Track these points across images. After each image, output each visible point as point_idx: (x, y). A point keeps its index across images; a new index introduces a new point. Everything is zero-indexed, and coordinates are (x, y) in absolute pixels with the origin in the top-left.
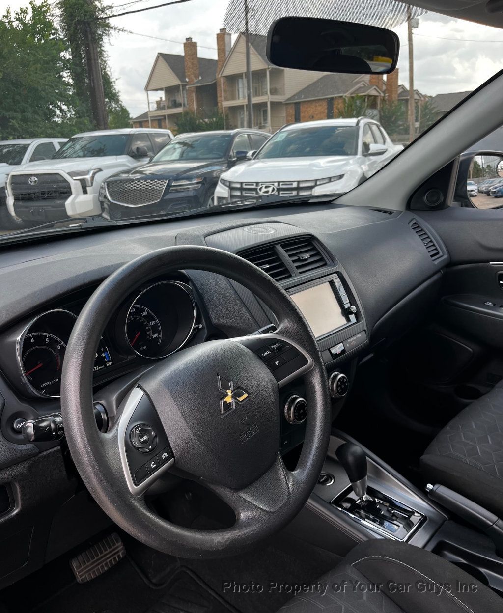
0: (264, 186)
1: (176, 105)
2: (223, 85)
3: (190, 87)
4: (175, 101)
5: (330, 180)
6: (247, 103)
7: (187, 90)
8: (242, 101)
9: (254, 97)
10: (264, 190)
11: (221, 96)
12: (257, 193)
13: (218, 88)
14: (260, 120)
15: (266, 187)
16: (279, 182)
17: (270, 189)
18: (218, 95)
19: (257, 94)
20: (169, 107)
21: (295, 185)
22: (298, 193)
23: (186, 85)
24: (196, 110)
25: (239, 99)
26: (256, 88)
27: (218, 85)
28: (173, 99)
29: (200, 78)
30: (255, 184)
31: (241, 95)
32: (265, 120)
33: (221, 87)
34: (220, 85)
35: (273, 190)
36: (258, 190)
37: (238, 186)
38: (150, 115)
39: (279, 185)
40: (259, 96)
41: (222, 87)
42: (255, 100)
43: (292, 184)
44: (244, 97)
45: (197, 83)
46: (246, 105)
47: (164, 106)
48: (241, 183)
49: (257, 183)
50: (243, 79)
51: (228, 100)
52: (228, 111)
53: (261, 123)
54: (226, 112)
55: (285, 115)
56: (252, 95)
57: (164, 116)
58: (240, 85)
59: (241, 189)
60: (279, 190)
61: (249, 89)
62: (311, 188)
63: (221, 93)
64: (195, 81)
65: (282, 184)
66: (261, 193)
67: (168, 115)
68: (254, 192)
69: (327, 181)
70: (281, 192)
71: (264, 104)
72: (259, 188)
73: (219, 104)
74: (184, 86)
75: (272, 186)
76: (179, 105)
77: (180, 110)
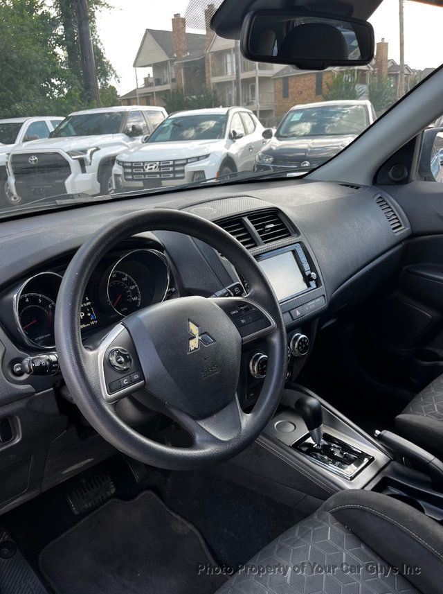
2: (212, 60)
3: (178, 63)
5: (199, 158)
6: (235, 79)
7: (175, 66)
8: (230, 76)
9: (242, 72)
11: (209, 72)
13: (206, 64)
14: (248, 95)
16: (160, 162)
18: (207, 71)
20: (157, 84)
22: (174, 169)
23: (174, 61)
24: (185, 86)
25: (227, 74)
26: (244, 63)
27: (206, 61)
29: (188, 54)
31: (229, 70)
32: (253, 96)
33: (209, 63)
34: (208, 61)
38: (138, 92)
40: (247, 71)
42: (243, 76)
43: (169, 163)
44: (233, 72)
45: (185, 58)
46: (234, 81)
47: (153, 82)
50: (230, 54)
51: (216, 76)
52: (216, 88)
53: (248, 100)
54: (214, 88)
55: (272, 91)
56: (240, 70)
57: (152, 93)
58: (229, 60)
60: (160, 167)
61: (237, 64)
63: (209, 69)
64: (184, 56)
65: (163, 163)
67: (156, 92)
69: (196, 159)
70: (162, 169)
71: (253, 79)
73: (207, 80)
74: (172, 62)
77: (168, 87)
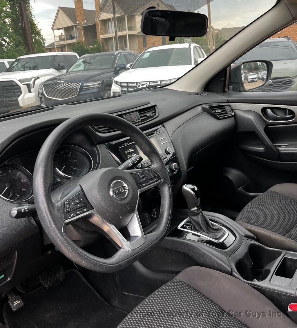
0: (141, 84)
1: (72, 38)
2: (100, 26)
3: (80, 27)
4: (71, 35)
6: (115, 36)
7: (77, 29)
8: (111, 35)
9: (118, 32)
11: (99, 32)
12: (137, 88)
13: (96, 27)
14: (123, 45)
16: (149, 82)
18: (97, 31)
19: (120, 31)
20: (67, 39)
23: (77, 25)
24: (84, 40)
25: (109, 33)
26: (119, 27)
27: (96, 25)
28: (70, 34)
29: (86, 21)
30: (135, 83)
31: (110, 31)
32: (126, 46)
37: (126, 85)
38: (56, 44)
41: (99, 26)
42: (120, 34)
44: (112, 32)
45: (83, 24)
46: (114, 37)
47: (64, 38)
48: (127, 83)
49: (137, 83)
50: (111, 21)
51: (103, 34)
52: (103, 41)
53: (123, 47)
54: (102, 41)
55: (137, 43)
57: (65, 45)
58: (110, 25)
59: (127, 87)
61: (115, 27)
63: (99, 30)
65: (151, 83)
67: (67, 44)
68: (135, 88)
71: (125, 36)
72: (138, 85)
73: (98, 37)
75: (146, 84)
76: (73, 38)
77: (74, 41)
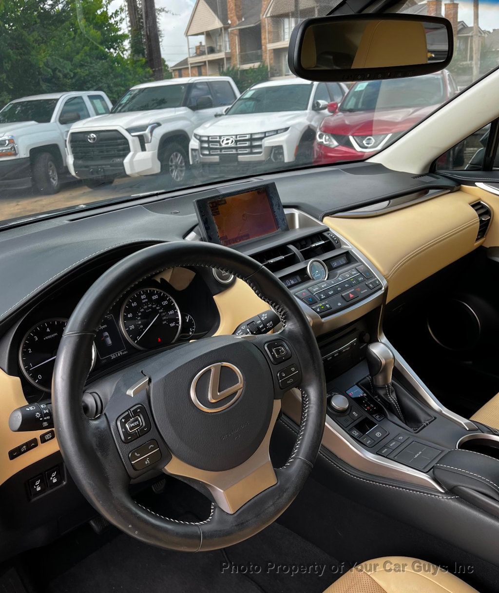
0: (225, 139)
5: (277, 132)
10: (225, 142)
12: (221, 145)
15: (227, 140)
16: (236, 135)
17: (230, 141)
21: (248, 137)
22: (251, 143)
30: (218, 137)
35: (232, 141)
36: (221, 143)
37: (206, 139)
39: (236, 138)
43: (246, 136)
48: (208, 137)
49: (220, 137)
59: (208, 142)
60: (236, 142)
62: (261, 139)
65: (239, 137)
66: (224, 145)
68: (218, 144)
69: (275, 133)
70: (238, 143)
72: (221, 140)
75: (232, 139)
